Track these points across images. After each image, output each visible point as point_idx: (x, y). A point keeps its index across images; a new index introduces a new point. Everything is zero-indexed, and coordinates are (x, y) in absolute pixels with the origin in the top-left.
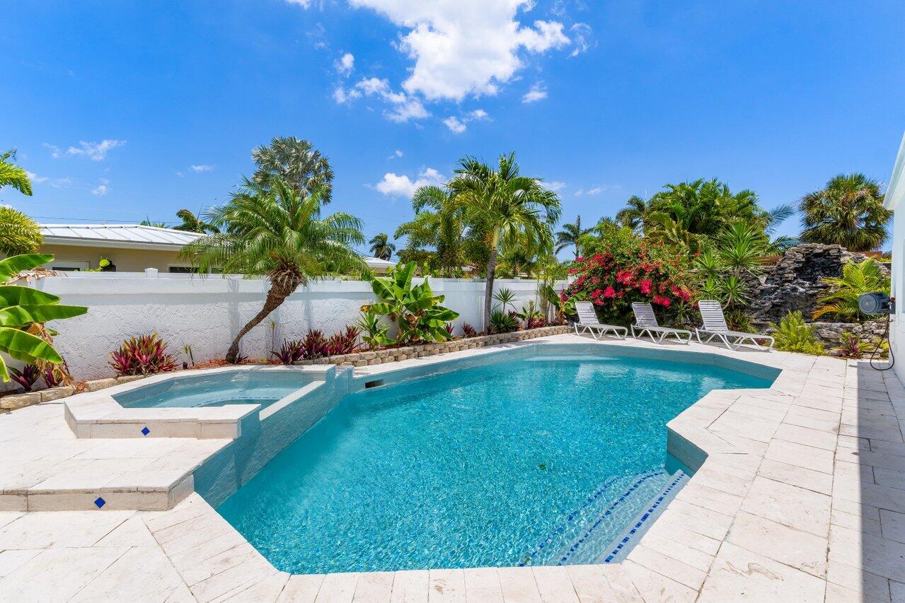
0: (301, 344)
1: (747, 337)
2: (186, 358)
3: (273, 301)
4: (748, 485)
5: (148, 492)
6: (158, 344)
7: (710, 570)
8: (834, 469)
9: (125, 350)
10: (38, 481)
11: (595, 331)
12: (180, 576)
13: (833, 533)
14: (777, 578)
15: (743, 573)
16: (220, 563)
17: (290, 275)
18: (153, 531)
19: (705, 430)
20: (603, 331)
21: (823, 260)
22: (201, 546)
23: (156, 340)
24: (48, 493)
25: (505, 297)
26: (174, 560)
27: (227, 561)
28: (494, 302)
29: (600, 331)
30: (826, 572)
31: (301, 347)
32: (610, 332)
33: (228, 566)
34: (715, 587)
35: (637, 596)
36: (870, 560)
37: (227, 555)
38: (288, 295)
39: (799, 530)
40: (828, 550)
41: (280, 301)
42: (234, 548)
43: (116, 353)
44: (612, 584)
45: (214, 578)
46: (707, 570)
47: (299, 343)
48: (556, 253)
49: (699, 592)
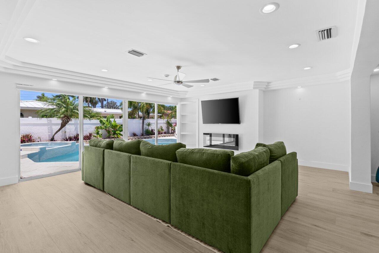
2: (39, 140)
3: (63, 125)
6: (31, 136)
17: (66, 119)
23: (30, 135)
25: (149, 125)
28: (145, 126)
38: (67, 124)
41: (65, 125)
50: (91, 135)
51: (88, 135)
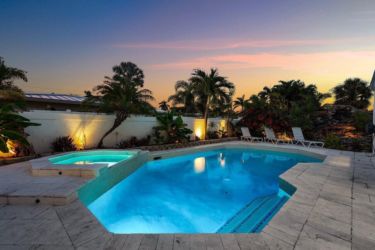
0: (128, 142)
1: (313, 142)
3: (117, 123)
4: (315, 201)
5: (58, 197)
6: (71, 139)
7: (299, 237)
8: (352, 196)
9: (57, 141)
10: (13, 192)
11: (249, 139)
12: (67, 233)
13: (353, 222)
14: (329, 241)
15: (314, 239)
16: (84, 228)
17: (123, 113)
18: (59, 213)
19: (295, 179)
20: (252, 139)
21: (344, 111)
22: (77, 220)
23: (69, 138)
24: (16, 197)
25: (212, 125)
26: (65, 226)
27: (87, 227)
28: (208, 127)
29: (251, 139)
30: (351, 239)
31: (128, 143)
32: (256, 140)
33: (88, 229)
34: (301, 244)
35: (266, 248)
36: (371, 234)
37: (88, 224)
38: (123, 121)
39: (338, 221)
40: (352, 229)
41: (120, 124)
42: (91, 221)
43: (53, 143)
44: (255, 242)
45: (81, 234)
46: (297, 237)
47: (127, 141)
48: (234, 109)
49: (294, 246)
50: (149, 137)
51: (146, 137)
